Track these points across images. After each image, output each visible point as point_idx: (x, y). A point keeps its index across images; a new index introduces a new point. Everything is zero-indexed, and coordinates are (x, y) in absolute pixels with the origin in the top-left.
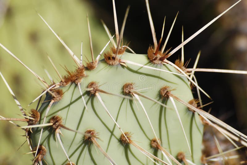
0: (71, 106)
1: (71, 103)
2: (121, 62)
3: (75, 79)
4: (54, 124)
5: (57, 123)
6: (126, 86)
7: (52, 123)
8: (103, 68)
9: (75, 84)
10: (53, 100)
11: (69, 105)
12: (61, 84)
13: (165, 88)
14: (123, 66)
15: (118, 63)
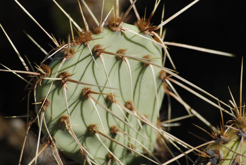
0: (78, 65)
1: (78, 62)
2: (122, 29)
3: (85, 41)
4: (63, 79)
5: (65, 79)
6: (120, 51)
7: (62, 78)
8: (107, 34)
9: (84, 45)
10: (66, 57)
11: (76, 64)
12: (72, 45)
13: (146, 57)
14: (122, 33)
15: (119, 30)
